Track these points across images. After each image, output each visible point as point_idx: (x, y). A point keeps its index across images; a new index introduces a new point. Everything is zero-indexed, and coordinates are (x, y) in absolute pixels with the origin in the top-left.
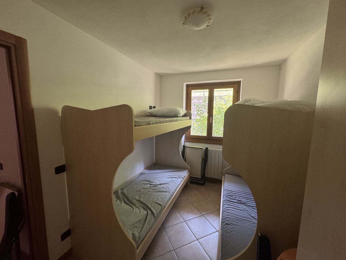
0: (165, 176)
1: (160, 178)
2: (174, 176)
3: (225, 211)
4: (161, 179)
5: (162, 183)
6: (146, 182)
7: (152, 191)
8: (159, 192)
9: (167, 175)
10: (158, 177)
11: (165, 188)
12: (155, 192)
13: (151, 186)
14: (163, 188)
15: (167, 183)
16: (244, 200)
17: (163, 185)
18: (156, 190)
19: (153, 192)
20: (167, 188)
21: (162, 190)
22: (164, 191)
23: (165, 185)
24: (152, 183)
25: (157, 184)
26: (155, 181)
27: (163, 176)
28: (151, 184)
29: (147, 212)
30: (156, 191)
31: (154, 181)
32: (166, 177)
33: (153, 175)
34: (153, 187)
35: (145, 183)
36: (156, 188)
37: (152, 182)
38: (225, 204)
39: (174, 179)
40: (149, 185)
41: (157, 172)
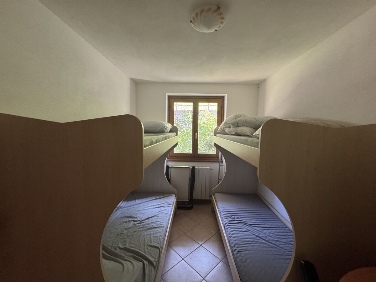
0: (150, 206)
1: (144, 210)
2: (160, 204)
3: (231, 237)
4: (146, 211)
5: (149, 217)
6: (127, 220)
7: (139, 229)
8: (149, 229)
9: (152, 205)
10: (141, 209)
11: (155, 222)
12: (144, 231)
13: (136, 223)
14: (153, 223)
15: (155, 215)
16: (243, 219)
17: (151, 219)
18: (143, 227)
19: (141, 231)
20: (157, 222)
21: (153, 226)
22: (155, 227)
23: (154, 218)
24: (136, 220)
25: (143, 219)
26: (139, 216)
27: (147, 207)
28: (134, 221)
29: (142, 263)
30: (145, 228)
31: (137, 216)
32: (152, 207)
33: (134, 208)
34: (139, 224)
35: (125, 221)
36: (144, 225)
37: (135, 218)
38: (228, 228)
39: (162, 208)
40: (132, 222)
41: (138, 202)
